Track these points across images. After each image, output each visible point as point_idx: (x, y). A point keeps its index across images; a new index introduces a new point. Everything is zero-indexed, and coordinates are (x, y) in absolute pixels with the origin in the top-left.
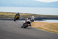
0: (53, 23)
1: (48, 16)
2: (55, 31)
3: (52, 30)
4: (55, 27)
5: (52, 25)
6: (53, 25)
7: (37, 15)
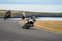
0: (48, 21)
1: (43, 14)
2: (50, 29)
3: (46, 28)
4: (50, 25)
5: (46, 23)
6: (48, 23)
7: (31, 12)
